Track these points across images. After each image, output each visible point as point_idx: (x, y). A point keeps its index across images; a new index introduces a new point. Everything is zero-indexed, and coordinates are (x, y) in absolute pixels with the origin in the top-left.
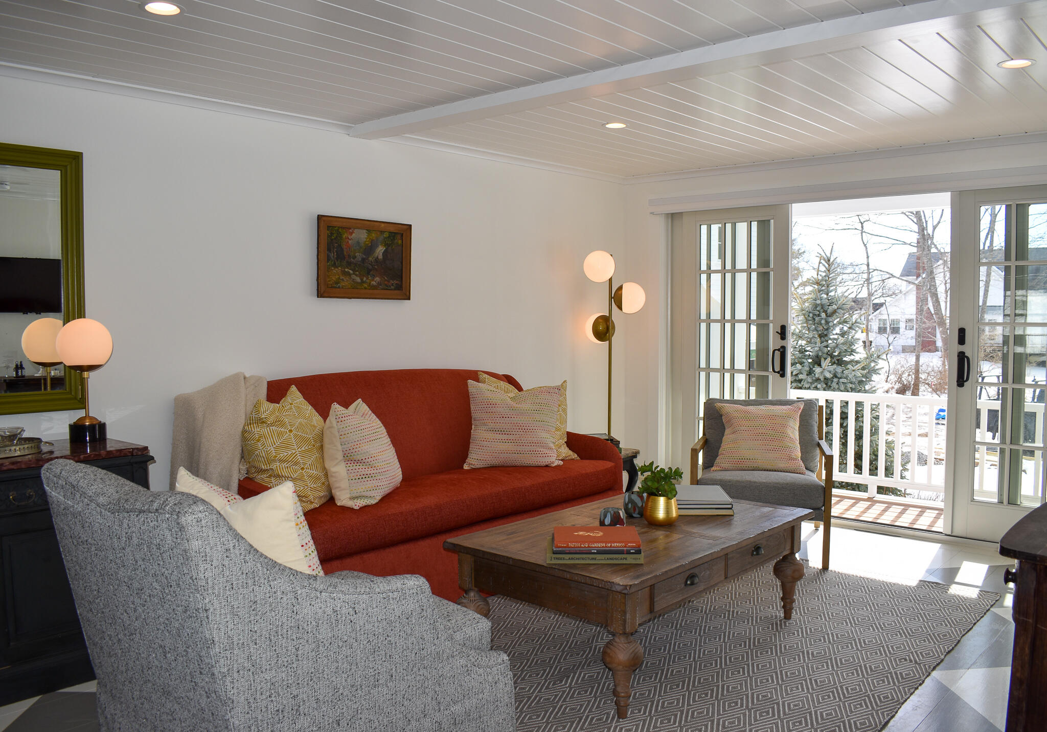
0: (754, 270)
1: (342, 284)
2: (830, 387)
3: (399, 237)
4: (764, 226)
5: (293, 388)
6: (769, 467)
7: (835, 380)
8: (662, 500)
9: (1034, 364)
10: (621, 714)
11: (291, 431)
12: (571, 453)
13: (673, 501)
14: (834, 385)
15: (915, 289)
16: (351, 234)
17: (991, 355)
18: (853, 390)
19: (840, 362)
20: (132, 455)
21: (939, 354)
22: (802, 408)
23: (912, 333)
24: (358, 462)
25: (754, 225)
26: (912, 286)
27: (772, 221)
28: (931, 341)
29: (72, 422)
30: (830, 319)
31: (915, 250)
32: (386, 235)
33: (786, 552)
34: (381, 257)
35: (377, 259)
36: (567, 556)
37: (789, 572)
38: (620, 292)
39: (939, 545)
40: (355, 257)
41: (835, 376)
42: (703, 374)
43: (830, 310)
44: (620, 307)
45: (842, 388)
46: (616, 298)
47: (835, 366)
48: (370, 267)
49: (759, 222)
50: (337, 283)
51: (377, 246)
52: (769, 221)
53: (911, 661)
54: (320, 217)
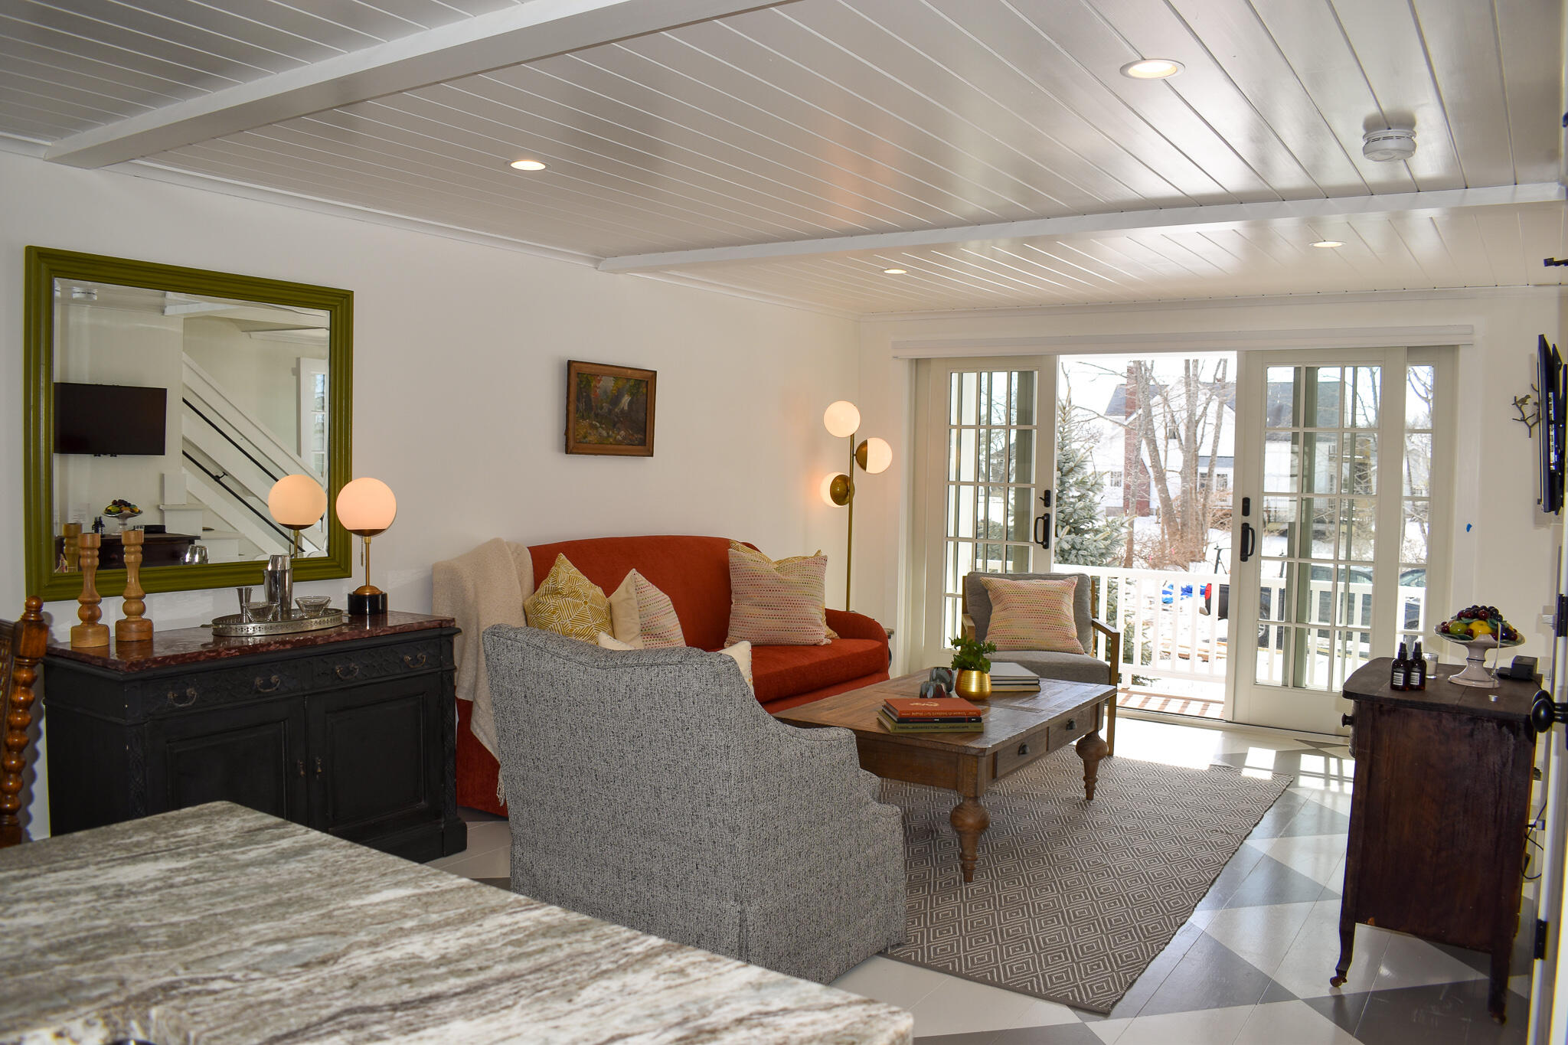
0: (1014, 427)
1: (590, 438)
2: (1067, 560)
3: (644, 384)
4: (1026, 378)
5: (562, 556)
6: (1046, 647)
7: (1074, 552)
8: (974, 674)
9: (1276, 533)
10: (968, 879)
11: (586, 603)
12: (831, 631)
13: (987, 676)
14: (1072, 557)
15: (1123, 432)
16: (599, 381)
17: (1222, 521)
18: (1093, 563)
19: (1077, 531)
20: (441, 627)
21: (1154, 518)
22: (1076, 582)
23: (1120, 491)
24: (656, 636)
25: (1015, 375)
26: (1121, 428)
27: (1036, 373)
28: (1143, 502)
29: (351, 592)
30: (1066, 479)
31: (1124, 381)
32: (632, 383)
33: (1091, 730)
34: (626, 408)
35: (622, 410)
36: (910, 725)
37: (1092, 750)
38: (864, 449)
39: (1221, 732)
40: (602, 408)
41: (1073, 547)
42: (951, 545)
43: (1067, 467)
44: (864, 466)
45: (1082, 560)
46: (860, 456)
47: (1073, 536)
48: (616, 419)
49: (1021, 374)
50: (585, 437)
51: (623, 396)
52: (1032, 372)
53: (1222, 832)
54: (570, 363)
